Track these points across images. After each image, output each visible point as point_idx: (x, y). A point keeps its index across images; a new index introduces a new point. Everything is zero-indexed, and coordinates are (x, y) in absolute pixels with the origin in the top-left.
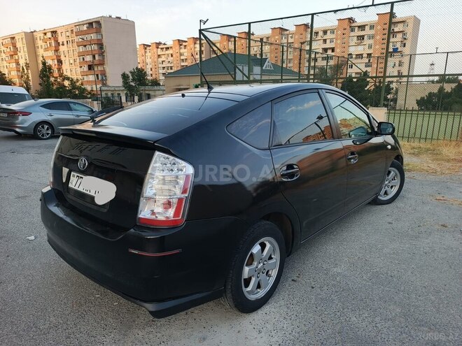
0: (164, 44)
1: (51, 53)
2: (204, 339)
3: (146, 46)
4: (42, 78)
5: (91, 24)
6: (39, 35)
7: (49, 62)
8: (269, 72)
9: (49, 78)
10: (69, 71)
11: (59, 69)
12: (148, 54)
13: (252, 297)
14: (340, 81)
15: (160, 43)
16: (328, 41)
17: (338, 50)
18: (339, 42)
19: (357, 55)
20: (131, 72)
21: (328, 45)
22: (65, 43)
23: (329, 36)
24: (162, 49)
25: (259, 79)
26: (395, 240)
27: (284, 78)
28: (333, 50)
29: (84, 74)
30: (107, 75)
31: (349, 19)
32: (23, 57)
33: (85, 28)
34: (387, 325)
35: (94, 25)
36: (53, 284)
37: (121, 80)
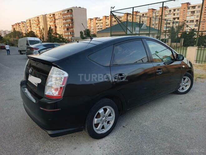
0: (99, 18)
1: (52, 24)
2: (75, 148)
3: (91, 19)
4: (48, 34)
5: (68, 10)
6: (48, 16)
7: (52, 27)
8: (144, 30)
9: (51, 33)
10: (59, 31)
11: (55, 30)
12: (92, 23)
13: (99, 132)
14: (180, 33)
15: (97, 18)
16: (176, 14)
17: (180, 19)
18: (181, 14)
19: (190, 21)
20: (84, 31)
21: (176, 16)
22: (58, 19)
23: (177, 12)
24: (98, 20)
25: (138, 33)
26: (179, 112)
27: (150, 33)
28: (178, 18)
29: (65, 32)
30: (74, 32)
31: (187, 3)
32: (42, 25)
33: (66, 12)
34: (160, 152)
35: (70, 11)
36: (24, 119)
37: (80, 34)
